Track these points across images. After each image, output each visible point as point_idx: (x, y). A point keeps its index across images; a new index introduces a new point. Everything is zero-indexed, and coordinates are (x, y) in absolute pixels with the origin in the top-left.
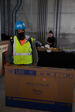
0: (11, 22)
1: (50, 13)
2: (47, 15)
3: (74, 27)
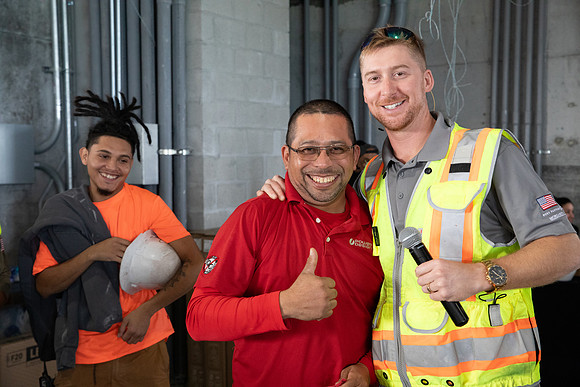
1: (563, 56)
2: (545, 67)
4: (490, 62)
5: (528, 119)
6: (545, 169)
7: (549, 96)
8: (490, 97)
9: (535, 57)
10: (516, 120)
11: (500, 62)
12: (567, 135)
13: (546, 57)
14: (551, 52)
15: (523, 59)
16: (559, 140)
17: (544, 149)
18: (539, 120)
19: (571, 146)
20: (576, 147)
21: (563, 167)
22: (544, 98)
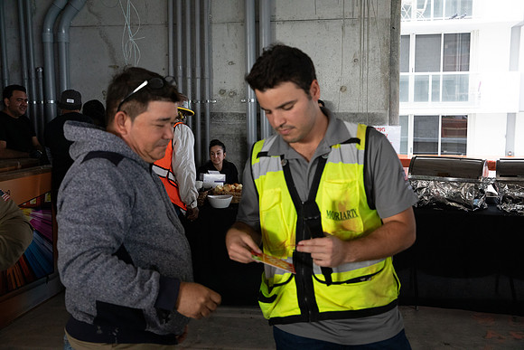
0: (36, 70)
1: (224, 23)
2: (210, 31)
3: (339, 84)
4: (167, 25)
5: (198, 75)
6: (212, 115)
7: (214, 54)
8: (168, 55)
9: (202, 22)
10: (189, 75)
11: (175, 25)
12: (228, 88)
13: (211, 23)
14: (214, 20)
15: (193, 23)
16: (222, 92)
17: (211, 99)
18: (207, 75)
19: (231, 97)
20: (235, 97)
21: (226, 114)
22: (210, 57)
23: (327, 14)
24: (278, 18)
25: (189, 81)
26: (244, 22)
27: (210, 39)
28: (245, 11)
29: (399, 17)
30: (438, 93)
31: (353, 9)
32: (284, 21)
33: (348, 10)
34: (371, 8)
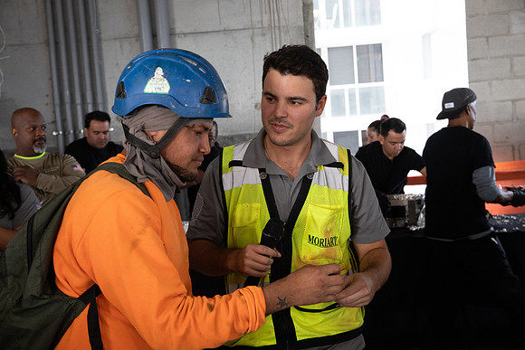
1: (115, 39)
2: (100, 50)
3: (253, 100)
4: (47, 43)
5: (90, 99)
7: (107, 75)
8: (51, 79)
9: (89, 39)
10: (78, 100)
11: (57, 43)
13: (99, 40)
14: (103, 36)
15: (78, 41)
18: (100, 100)
23: (233, 24)
24: (178, 31)
25: (79, 108)
26: (139, 37)
27: (101, 58)
28: (139, 25)
29: (312, 24)
30: (355, 106)
31: (262, 17)
32: (185, 34)
33: (256, 18)
34: (281, 16)
